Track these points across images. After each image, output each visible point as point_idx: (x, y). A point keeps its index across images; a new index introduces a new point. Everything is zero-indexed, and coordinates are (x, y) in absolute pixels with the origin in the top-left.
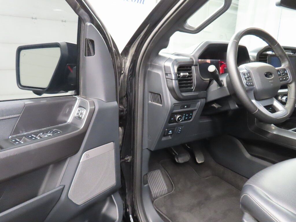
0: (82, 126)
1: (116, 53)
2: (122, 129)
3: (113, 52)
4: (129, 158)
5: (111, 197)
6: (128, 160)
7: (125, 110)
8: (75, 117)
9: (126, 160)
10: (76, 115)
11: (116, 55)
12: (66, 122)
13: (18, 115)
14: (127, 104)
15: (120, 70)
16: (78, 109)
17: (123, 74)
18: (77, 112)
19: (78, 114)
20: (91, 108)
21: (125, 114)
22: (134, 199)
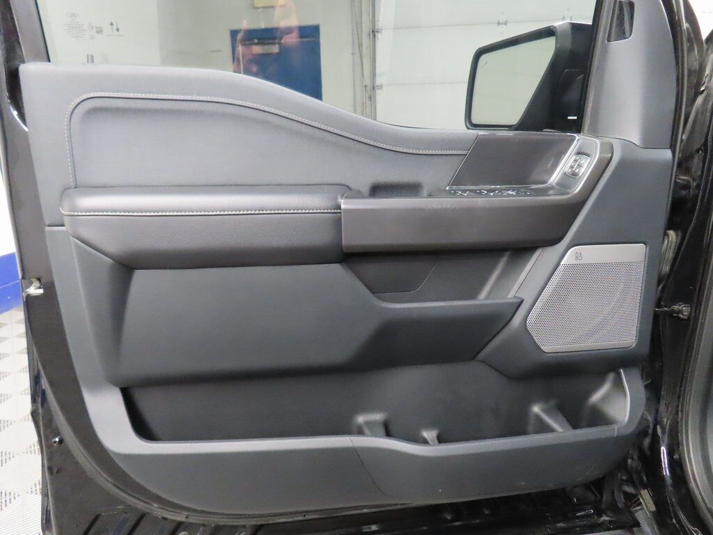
0: (578, 189)
1: (689, 34)
2: (677, 235)
3: (681, 30)
4: (684, 310)
5: (619, 374)
6: (680, 312)
7: (695, 184)
8: (565, 174)
9: (674, 311)
10: (567, 169)
11: (689, 40)
12: (545, 182)
13: (464, 152)
14: (703, 167)
15: (694, 80)
16: (574, 157)
17: (705, 93)
18: (571, 163)
19: (572, 167)
20: (602, 155)
21: (691, 195)
22: (680, 414)
